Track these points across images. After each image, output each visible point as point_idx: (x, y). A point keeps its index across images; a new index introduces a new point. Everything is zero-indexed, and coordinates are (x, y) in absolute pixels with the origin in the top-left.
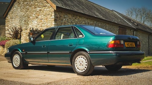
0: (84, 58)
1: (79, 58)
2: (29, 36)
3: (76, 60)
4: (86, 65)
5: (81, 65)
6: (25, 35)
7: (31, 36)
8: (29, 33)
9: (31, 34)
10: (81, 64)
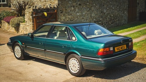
0: (76, 61)
1: (72, 60)
2: (32, 15)
3: (69, 61)
4: (79, 67)
5: (74, 67)
6: (28, 14)
7: (34, 15)
8: (32, 12)
9: (34, 14)
10: (74, 65)
